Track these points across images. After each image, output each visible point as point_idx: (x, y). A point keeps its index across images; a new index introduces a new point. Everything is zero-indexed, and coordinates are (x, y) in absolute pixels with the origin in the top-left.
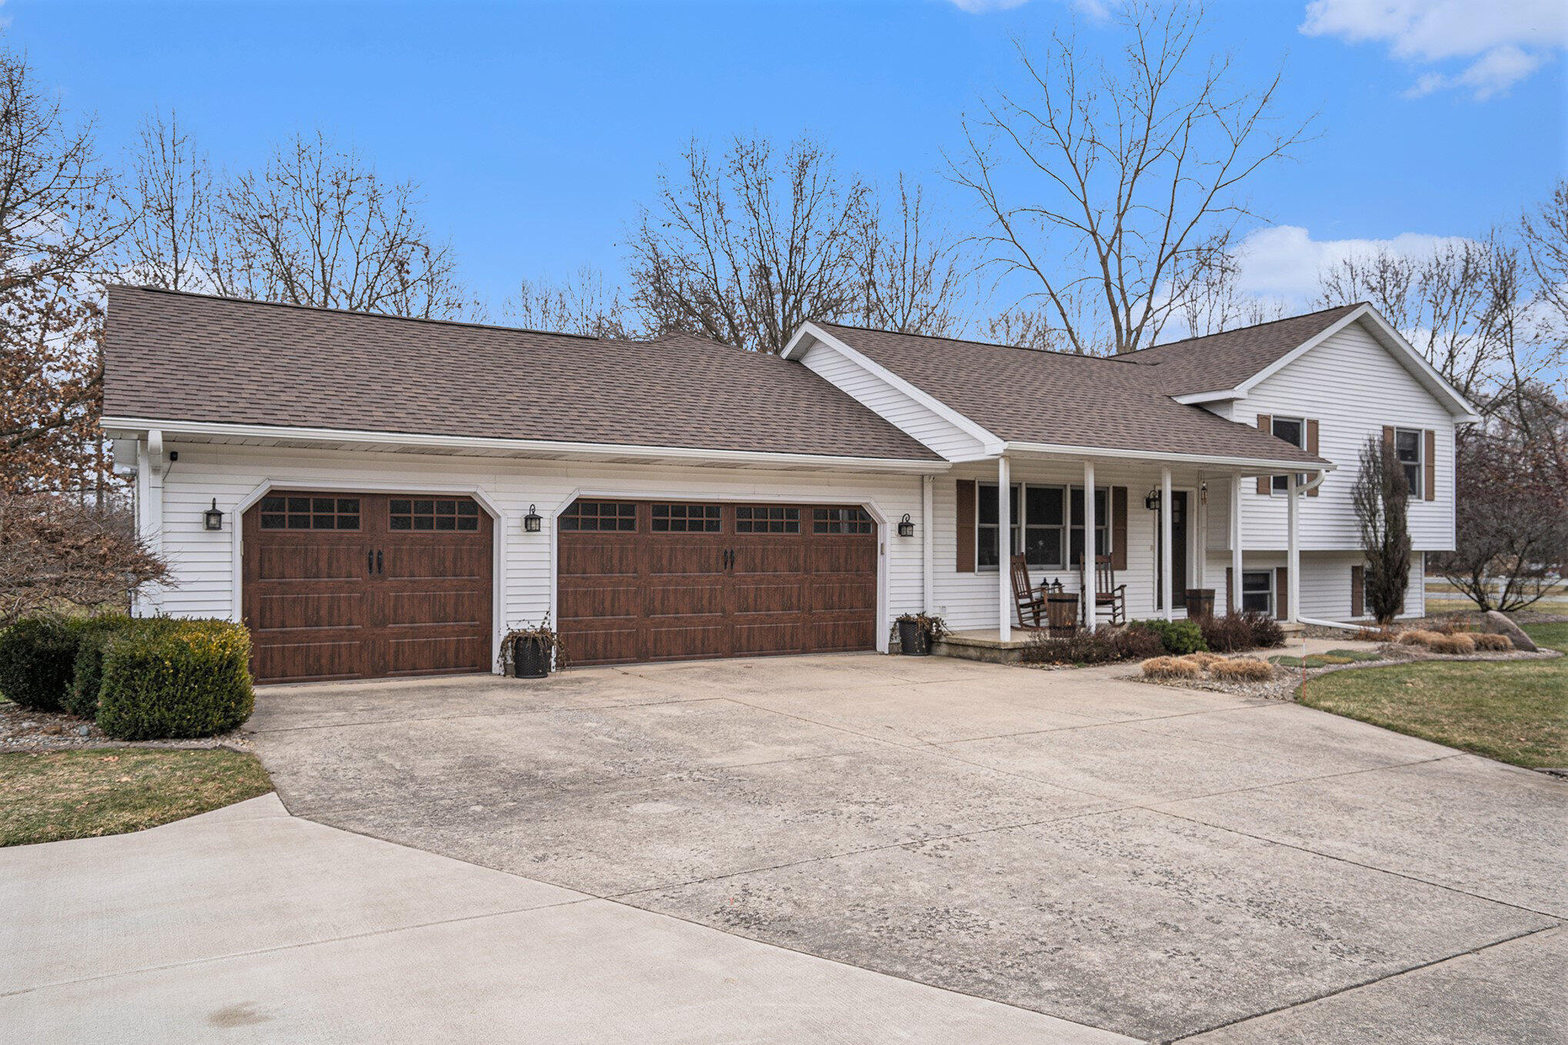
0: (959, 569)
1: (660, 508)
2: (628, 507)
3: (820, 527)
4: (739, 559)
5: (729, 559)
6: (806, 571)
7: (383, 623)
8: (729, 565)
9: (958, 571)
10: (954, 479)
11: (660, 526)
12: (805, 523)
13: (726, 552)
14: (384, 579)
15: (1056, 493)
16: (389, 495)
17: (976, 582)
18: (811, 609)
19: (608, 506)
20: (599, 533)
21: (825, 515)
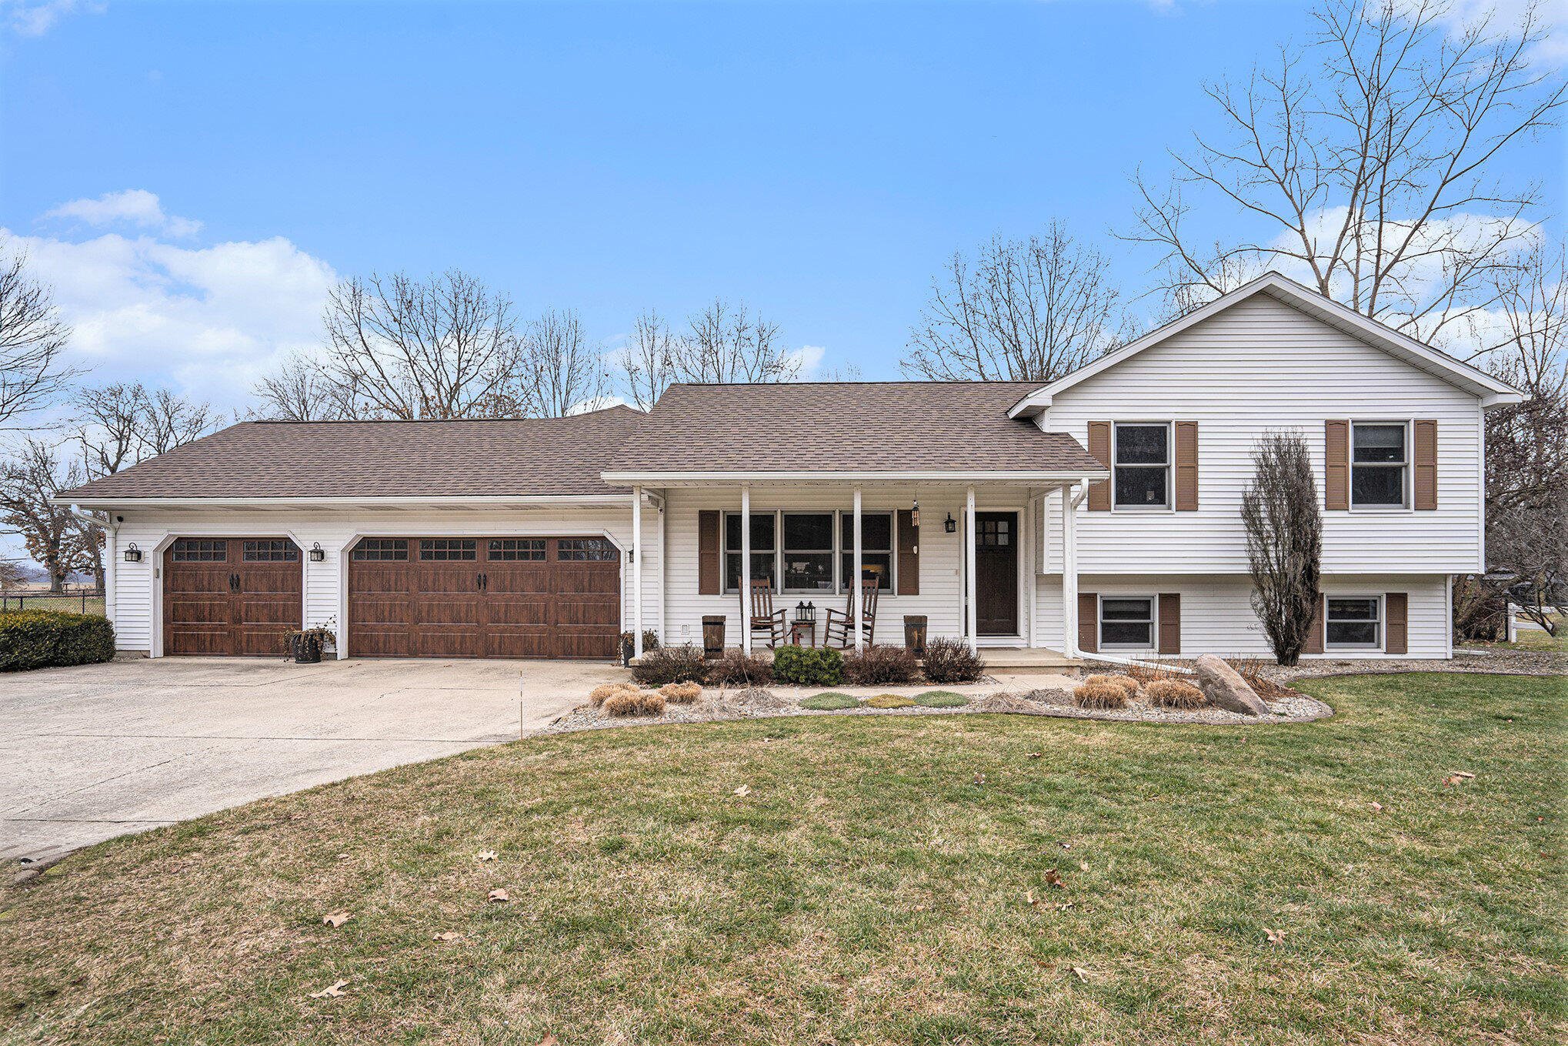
0: (703, 591)
1: (426, 541)
2: (401, 542)
3: (564, 556)
4: (491, 581)
5: (482, 582)
6: (551, 592)
7: (239, 621)
8: (482, 586)
9: (701, 593)
10: (698, 510)
11: (426, 556)
12: (552, 552)
13: (480, 576)
14: (240, 593)
15: (824, 521)
16: (243, 538)
17: (723, 604)
18: (557, 622)
19: (385, 542)
20: (381, 562)
21: (570, 546)
